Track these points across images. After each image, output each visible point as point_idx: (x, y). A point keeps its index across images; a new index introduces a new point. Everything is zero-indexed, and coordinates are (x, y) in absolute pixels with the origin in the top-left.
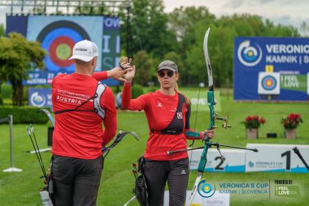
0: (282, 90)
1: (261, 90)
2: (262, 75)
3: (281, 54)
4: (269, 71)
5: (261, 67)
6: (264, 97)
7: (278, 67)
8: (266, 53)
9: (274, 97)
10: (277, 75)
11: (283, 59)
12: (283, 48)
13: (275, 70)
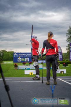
0: (21, 61)
1: (18, 61)
2: (18, 59)
3: (21, 55)
4: (19, 58)
5: (18, 57)
6: (19, 62)
7: (21, 57)
8: (18, 55)
9: (20, 62)
10: (21, 58)
11: (21, 56)
12: (21, 54)
13: (20, 58)
